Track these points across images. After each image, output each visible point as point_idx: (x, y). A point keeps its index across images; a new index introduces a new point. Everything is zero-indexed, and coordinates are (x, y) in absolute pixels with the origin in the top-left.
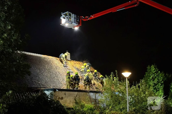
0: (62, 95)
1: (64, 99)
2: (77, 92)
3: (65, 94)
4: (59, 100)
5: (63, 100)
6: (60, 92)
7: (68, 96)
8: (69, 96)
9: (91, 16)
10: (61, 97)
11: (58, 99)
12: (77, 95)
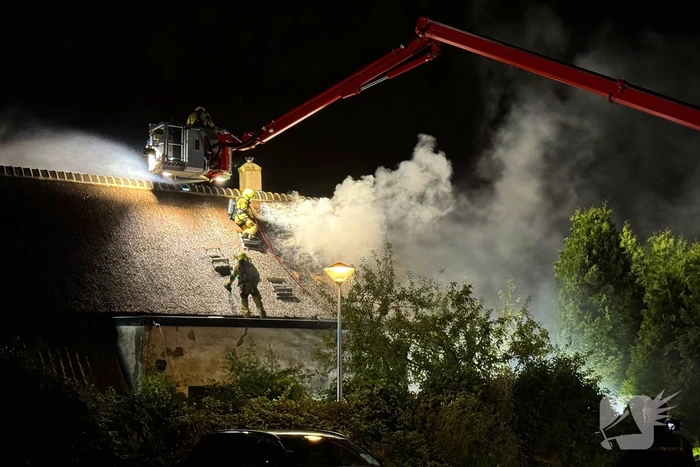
0: (180, 340)
1: (187, 356)
2: (244, 329)
3: (192, 336)
4: (166, 358)
5: (181, 360)
6: (171, 330)
7: (206, 344)
8: (208, 344)
9: (264, 128)
10: (173, 349)
11: (163, 355)
12: (242, 337)
